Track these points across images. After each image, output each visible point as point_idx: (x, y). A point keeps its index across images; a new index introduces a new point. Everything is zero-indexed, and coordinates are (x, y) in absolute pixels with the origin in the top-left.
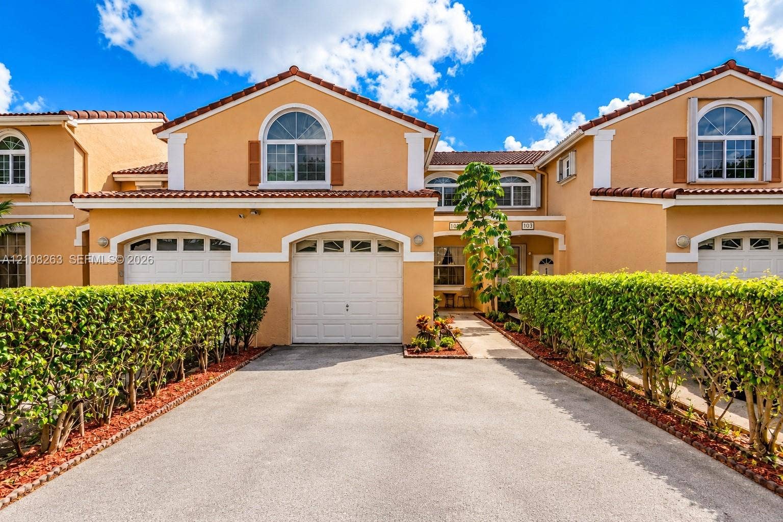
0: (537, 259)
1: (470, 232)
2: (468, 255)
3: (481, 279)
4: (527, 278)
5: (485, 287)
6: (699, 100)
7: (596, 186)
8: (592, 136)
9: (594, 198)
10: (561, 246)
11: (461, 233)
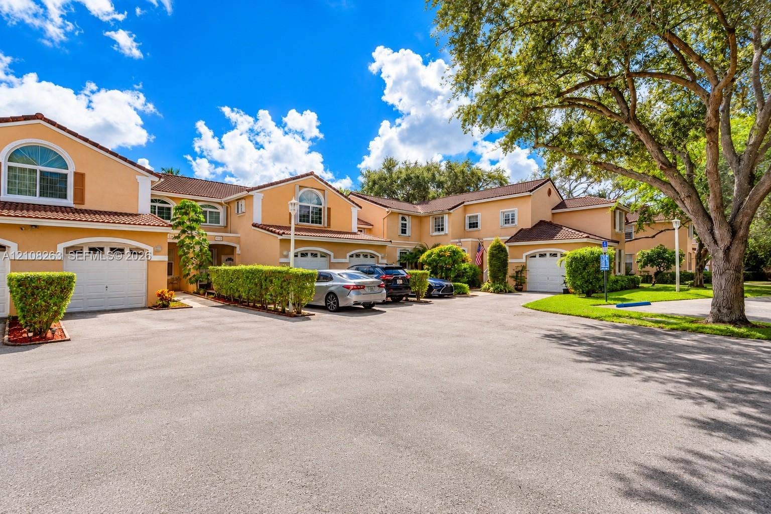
0: (224, 258)
1: (183, 241)
2: (181, 256)
3: (190, 269)
4: (219, 268)
5: (192, 275)
6: (300, 186)
7: (255, 222)
8: (253, 196)
9: (253, 228)
10: (238, 251)
11: (176, 241)
